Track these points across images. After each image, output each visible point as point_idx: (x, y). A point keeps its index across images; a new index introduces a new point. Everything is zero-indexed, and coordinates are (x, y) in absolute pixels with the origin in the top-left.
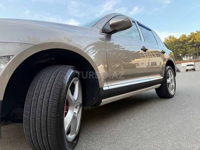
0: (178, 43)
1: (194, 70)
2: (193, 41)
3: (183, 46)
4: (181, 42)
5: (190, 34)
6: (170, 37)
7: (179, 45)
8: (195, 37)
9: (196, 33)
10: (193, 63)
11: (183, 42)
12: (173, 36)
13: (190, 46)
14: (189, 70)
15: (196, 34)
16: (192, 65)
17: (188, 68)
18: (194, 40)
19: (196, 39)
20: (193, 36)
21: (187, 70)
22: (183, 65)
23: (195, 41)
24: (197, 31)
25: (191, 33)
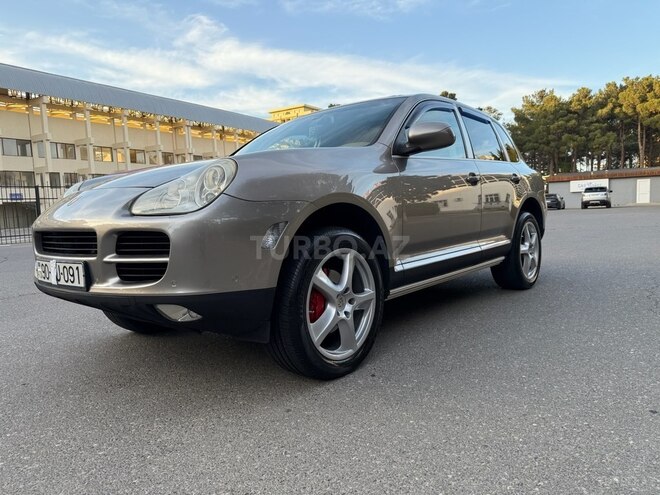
0: (566, 115)
1: (606, 204)
2: (613, 109)
3: (579, 125)
4: (575, 113)
5: (604, 88)
6: (542, 95)
7: (568, 121)
8: (618, 99)
9: (624, 84)
10: (604, 183)
11: (581, 112)
12: (552, 92)
13: (601, 128)
14: (593, 205)
15: (623, 88)
16: (602, 189)
17: (588, 197)
18: (615, 107)
19: (621, 106)
20: (613, 94)
21: (586, 205)
22: (576, 186)
23: (617, 110)
24: (626, 79)
25: (608, 85)
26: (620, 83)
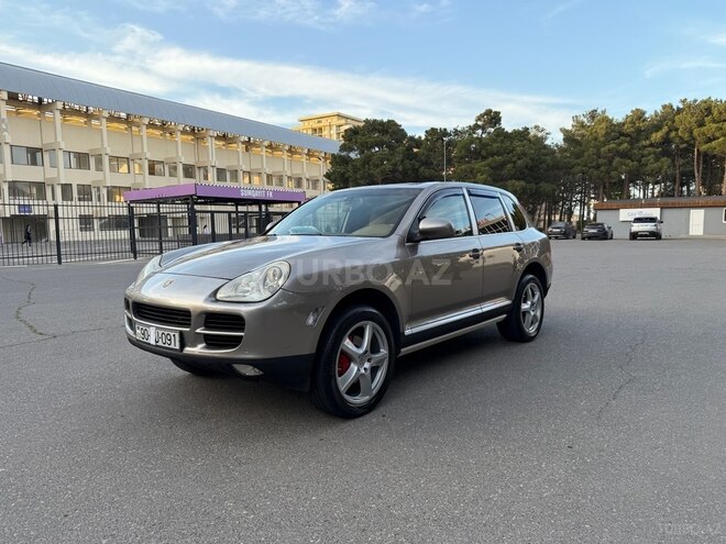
0: (618, 138)
1: (656, 235)
2: (668, 133)
3: (632, 148)
4: (627, 135)
5: (659, 109)
6: (593, 115)
7: (620, 144)
8: (674, 122)
9: (681, 106)
10: (655, 212)
11: (634, 135)
12: (604, 112)
13: (654, 153)
14: (641, 236)
15: (679, 111)
16: (652, 220)
17: (637, 227)
18: (670, 131)
19: (677, 130)
20: (670, 114)
21: (634, 236)
22: (626, 214)
23: (673, 134)
24: (684, 101)
25: (664, 107)
26: (677, 104)
